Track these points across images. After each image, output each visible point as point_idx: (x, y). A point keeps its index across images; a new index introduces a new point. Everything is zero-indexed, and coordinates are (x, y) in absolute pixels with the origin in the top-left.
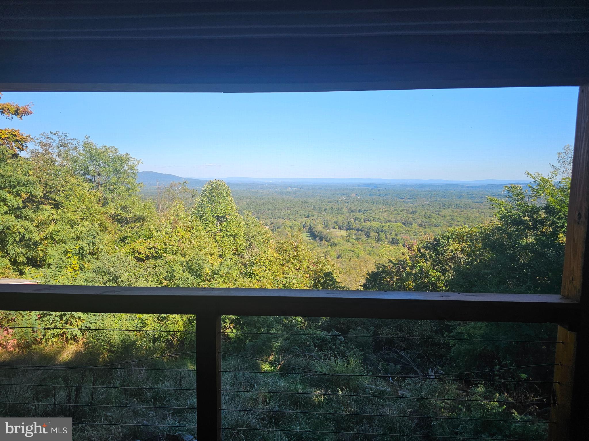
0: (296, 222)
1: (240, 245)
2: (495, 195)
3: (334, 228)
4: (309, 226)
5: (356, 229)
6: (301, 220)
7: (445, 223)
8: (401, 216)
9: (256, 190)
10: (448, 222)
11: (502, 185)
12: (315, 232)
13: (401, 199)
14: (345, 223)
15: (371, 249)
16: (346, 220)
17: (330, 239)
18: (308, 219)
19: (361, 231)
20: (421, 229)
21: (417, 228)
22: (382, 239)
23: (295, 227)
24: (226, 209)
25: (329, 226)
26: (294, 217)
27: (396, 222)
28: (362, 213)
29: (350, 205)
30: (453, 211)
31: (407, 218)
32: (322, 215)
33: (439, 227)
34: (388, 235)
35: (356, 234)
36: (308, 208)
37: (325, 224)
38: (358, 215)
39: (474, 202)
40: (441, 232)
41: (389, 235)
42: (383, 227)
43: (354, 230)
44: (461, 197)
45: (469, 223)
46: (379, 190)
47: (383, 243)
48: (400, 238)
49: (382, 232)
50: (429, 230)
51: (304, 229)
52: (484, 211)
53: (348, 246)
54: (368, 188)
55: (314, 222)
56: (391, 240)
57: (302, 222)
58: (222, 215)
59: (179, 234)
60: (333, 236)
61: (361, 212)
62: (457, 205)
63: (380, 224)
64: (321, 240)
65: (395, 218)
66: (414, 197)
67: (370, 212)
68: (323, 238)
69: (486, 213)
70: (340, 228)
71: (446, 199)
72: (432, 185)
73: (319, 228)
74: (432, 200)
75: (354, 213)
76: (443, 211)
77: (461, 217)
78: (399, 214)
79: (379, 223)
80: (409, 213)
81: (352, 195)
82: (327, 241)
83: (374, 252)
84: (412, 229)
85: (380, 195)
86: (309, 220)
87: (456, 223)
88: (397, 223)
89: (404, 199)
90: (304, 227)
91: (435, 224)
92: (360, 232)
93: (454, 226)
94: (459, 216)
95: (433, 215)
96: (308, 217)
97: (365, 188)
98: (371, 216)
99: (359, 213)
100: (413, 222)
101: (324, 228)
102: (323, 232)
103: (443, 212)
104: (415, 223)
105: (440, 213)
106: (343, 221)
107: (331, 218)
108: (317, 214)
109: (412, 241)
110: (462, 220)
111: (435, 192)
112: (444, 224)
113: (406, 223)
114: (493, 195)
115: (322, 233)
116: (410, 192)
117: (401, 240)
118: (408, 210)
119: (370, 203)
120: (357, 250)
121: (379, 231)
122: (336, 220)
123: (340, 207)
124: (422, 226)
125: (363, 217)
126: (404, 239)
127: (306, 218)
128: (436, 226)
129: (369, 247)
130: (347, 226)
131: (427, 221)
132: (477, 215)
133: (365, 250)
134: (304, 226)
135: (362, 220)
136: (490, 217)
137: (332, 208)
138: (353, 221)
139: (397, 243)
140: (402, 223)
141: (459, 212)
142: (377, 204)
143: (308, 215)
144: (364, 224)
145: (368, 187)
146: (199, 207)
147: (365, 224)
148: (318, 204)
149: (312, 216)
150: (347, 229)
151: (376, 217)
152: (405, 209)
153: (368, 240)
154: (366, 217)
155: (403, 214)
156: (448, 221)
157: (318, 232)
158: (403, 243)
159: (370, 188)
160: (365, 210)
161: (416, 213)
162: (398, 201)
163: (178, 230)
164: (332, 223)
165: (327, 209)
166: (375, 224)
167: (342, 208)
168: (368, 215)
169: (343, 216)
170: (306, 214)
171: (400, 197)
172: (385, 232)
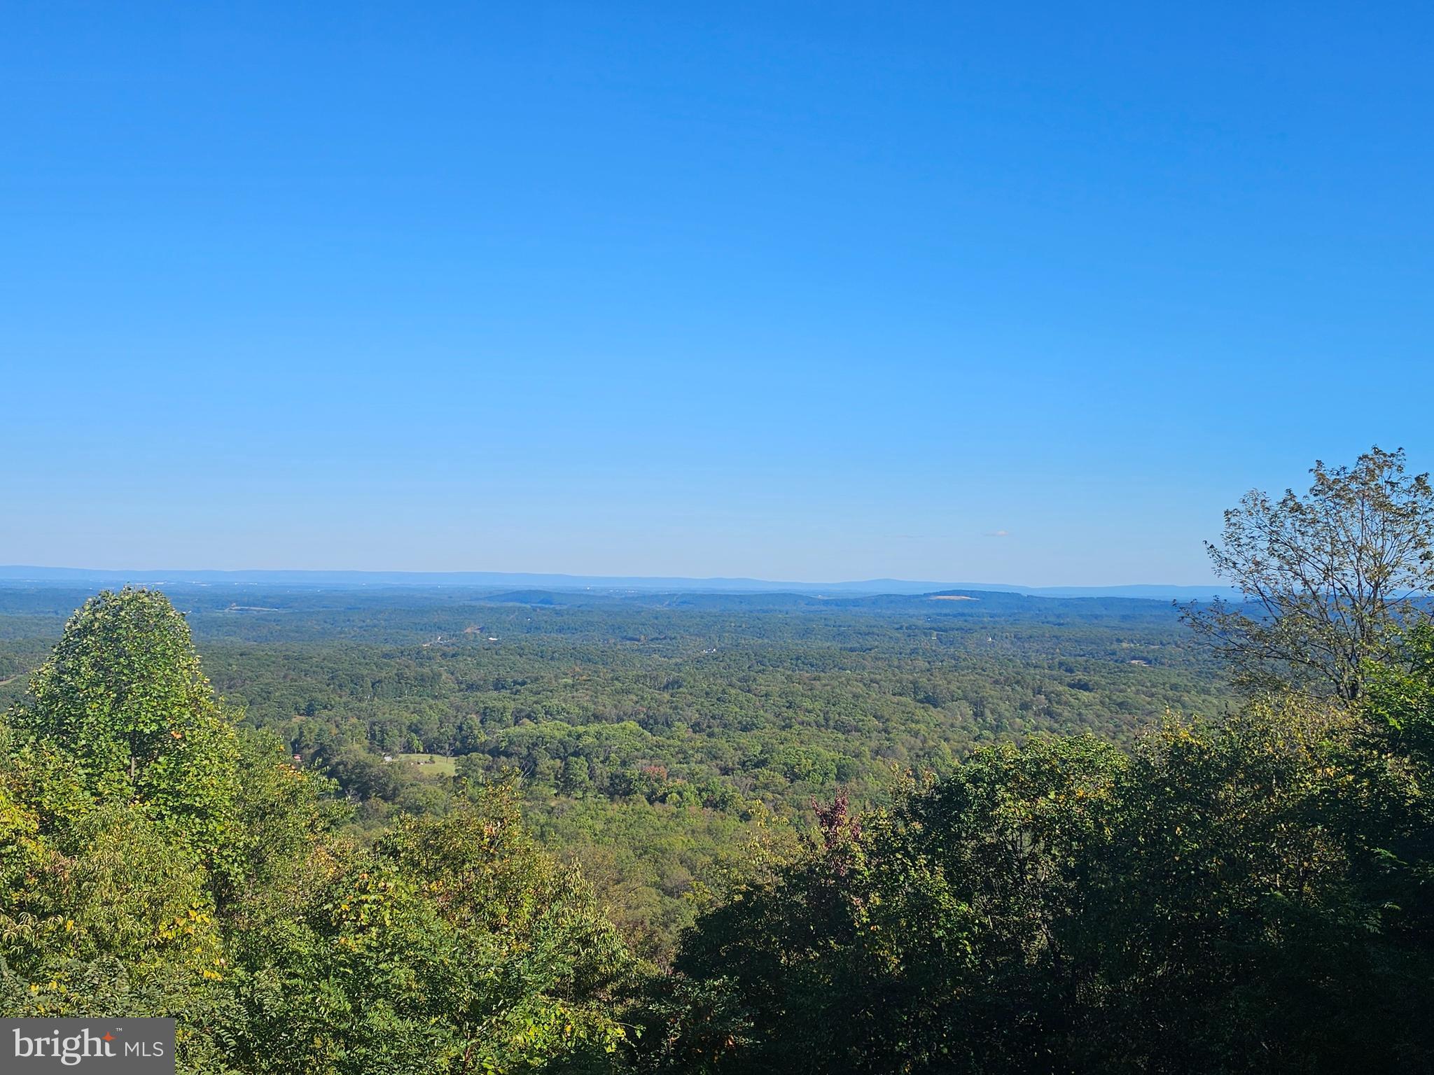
2: (901, 628)
3: (409, 749)
4: (316, 748)
5: (487, 749)
7: (770, 716)
8: (635, 698)
11: (917, 596)
12: (341, 767)
13: (628, 642)
14: (450, 730)
15: (543, 819)
16: (452, 720)
17: (395, 789)
18: (310, 719)
19: (508, 755)
20: (700, 740)
21: (686, 736)
22: (580, 779)
24: (174, 705)
25: (387, 743)
27: (620, 720)
28: (506, 693)
29: (462, 666)
30: (789, 678)
31: (654, 705)
32: (364, 705)
33: (755, 732)
34: (600, 769)
35: (488, 769)
36: (309, 679)
37: (373, 736)
38: (491, 698)
39: (845, 649)
40: (760, 748)
41: (600, 765)
42: (579, 737)
43: (483, 753)
44: (806, 633)
45: (839, 714)
46: (558, 613)
47: (580, 794)
48: (637, 773)
49: (576, 754)
50: (724, 740)
51: (297, 757)
52: (878, 677)
54: (524, 605)
55: (335, 731)
56: (607, 783)
57: (287, 732)
58: (154, 727)
60: (408, 778)
61: (503, 687)
62: (797, 659)
63: (570, 726)
64: (364, 797)
65: (616, 707)
66: (670, 633)
67: (533, 687)
68: (372, 787)
70: (430, 749)
71: (766, 641)
72: (721, 597)
73: (356, 750)
74: (723, 645)
75: (479, 694)
76: (761, 679)
77: (814, 698)
78: (628, 692)
79: (565, 725)
80: (659, 689)
81: (469, 630)
82: (385, 799)
83: (555, 827)
84: (671, 742)
85: (560, 630)
86: (314, 724)
87: (801, 717)
88: (623, 724)
89: (639, 640)
90: (295, 752)
91: (739, 723)
92: (503, 758)
94: (809, 693)
95: (733, 691)
96: (310, 712)
97: (511, 604)
98: (536, 702)
99: (495, 694)
100: (674, 716)
101: (371, 750)
102: (371, 766)
103: (763, 683)
104: (679, 720)
105: (753, 686)
106: (441, 723)
107: (396, 714)
108: (344, 699)
109: (674, 781)
110: (818, 705)
111: (732, 619)
112: (767, 721)
113: (651, 721)
114: (897, 626)
115: (367, 770)
116: (657, 618)
117: (641, 779)
118: (656, 678)
119: (532, 657)
121: (567, 752)
122: (415, 718)
123: (426, 670)
124: (701, 730)
125: (511, 706)
126: (649, 778)
127: (303, 718)
128: (745, 729)
129: (537, 811)
130: (455, 739)
131: (717, 712)
132: (859, 689)
134: (296, 747)
135: (508, 716)
136: (894, 695)
137: (400, 676)
138: (475, 719)
139: (628, 792)
140: (639, 722)
141: (807, 682)
142: (552, 659)
143: (310, 705)
144: (514, 730)
145: (521, 602)
147: (517, 729)
148: (346, 666)
149: (325, 708)
150: (456, 753)
151: (554, 702)
152: (644, 676)
153: (533, 788)
154: (520, 706)
155: (640, 693)
156: (777, 710)
157: (350, 767)
158: (646, 790)
159: (528, 606)
160: (515, 683)
161: (679, 687)
162: (619, 647)
164: (401, 731)
165: (379, 681)
166: (553, 729)
167: (436, 677)
168: (526, 698)
169: (439, 703)
170: (300, 700)
171: (625, 634)
172: (586, 756)
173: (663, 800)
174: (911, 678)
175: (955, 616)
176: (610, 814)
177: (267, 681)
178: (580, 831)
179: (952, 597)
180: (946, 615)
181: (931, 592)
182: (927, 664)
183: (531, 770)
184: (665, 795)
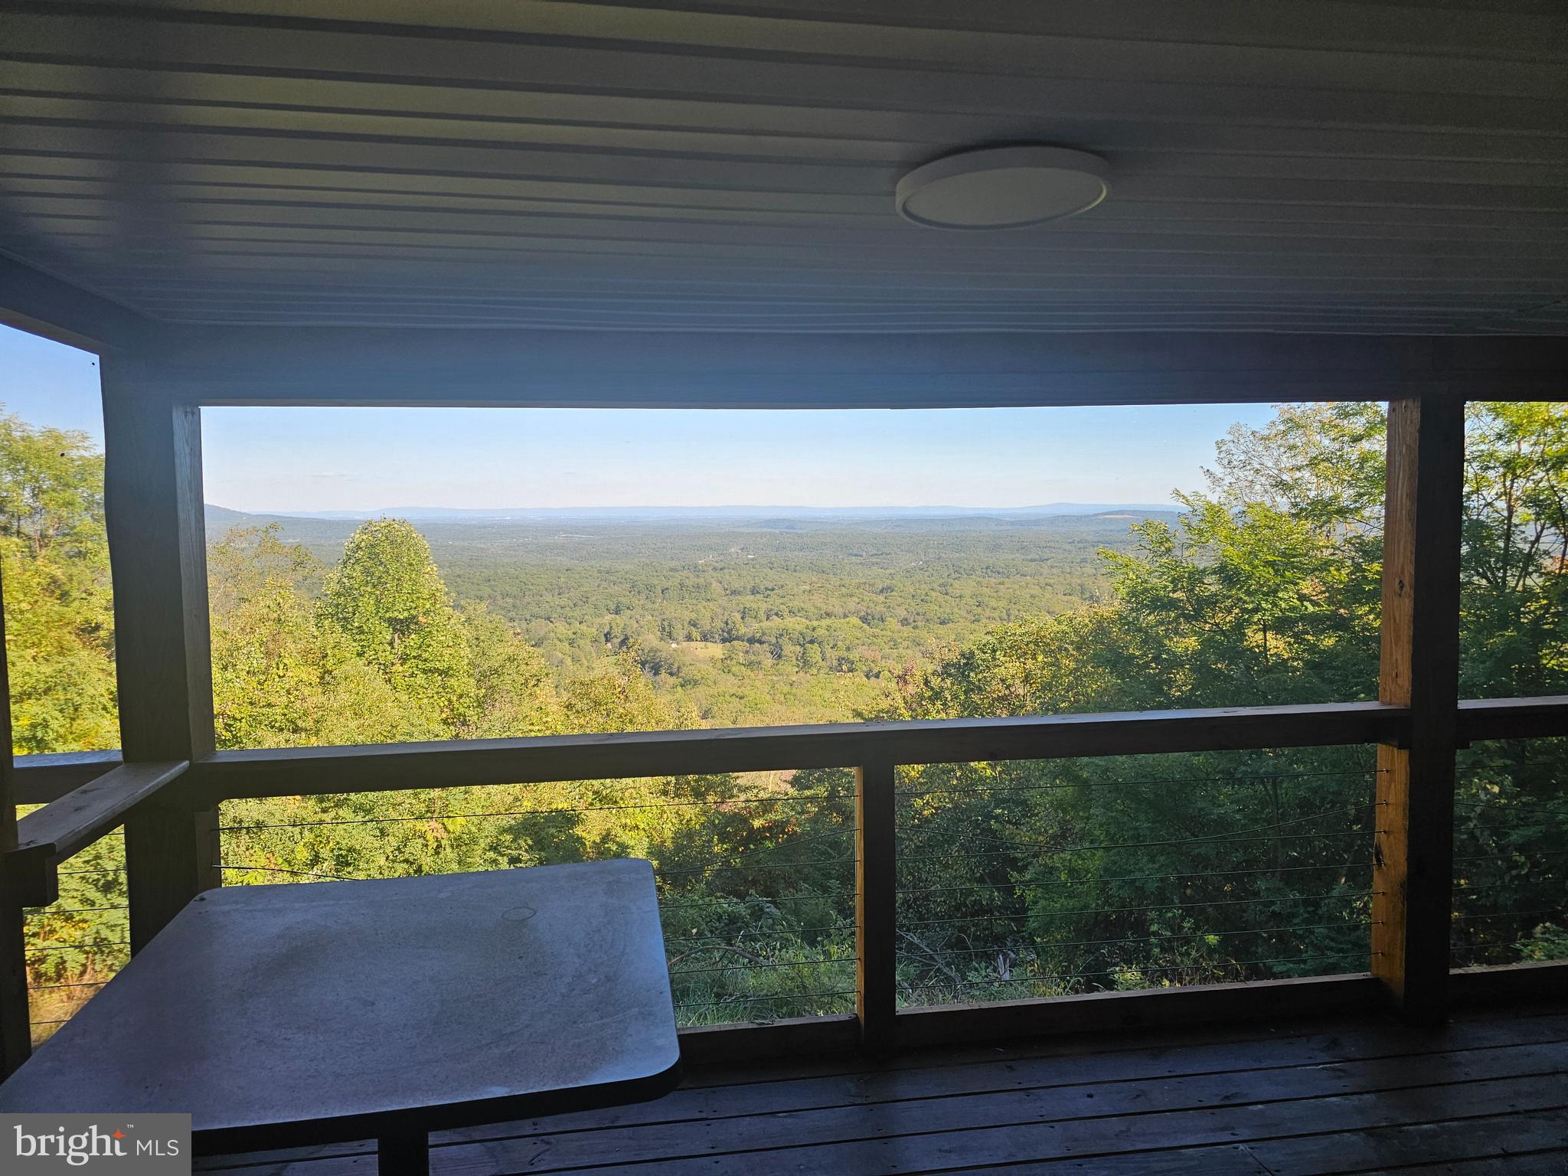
0: (583, 627)
1: (461, 696)
2: (1073, 542)
3: (689, 638)
4: (622, 637)
5: (746, 638)
6: (598, 620)
7: (963, 613)
8: (857, 600)
9: (466, 544)
10: (969, 612)
11: (1088, 516)
13: (853, 558)
14: (719, 624)
15: (786, 689)
16: (720, 617)
17: (679, 668)
18: (617, 616)
19: (761, 642)
20: (907, 631)
21: (896, 628)
22: (814, 661)
23: (581, 642)
24: (418, 598)
25: (674, 635)
26: (577, 613)
27: (845, 616)
28: (760, 597)
29: (727, 577)
30: (979, 583)
31: (871, 605)
32: (656, 606)
33: (951, 624)
34: (830, 653)
35: (747, 652)
36: (616, 587)
37: (664, 629)
38: (749, 601)
39: (1028, 560)
40: (954, 637)
41: (830, 650)
42: (814, 629)
43: (743, 641)
44: (996, 548)
45: (1019, 611)
46: (800, 536)
47: (815, 671)
48: (858, 656)
49: (812, 642)
50: (927, 631)
51: (609, 644)
52: (1052, 581)
53: (728, 684)
54: (772, 530)
55: (635, 625)
56: (835, 663)
57: (601, 625)
58: (406, 614)
59: (291, 674)
60: (688, 660)
61: (758, 592)
62: (987, 568)
63: (807, 622)
64: (657, 673)
65: (842, 607)
66: (885, 550)
67: (780, 592)
68: (661, 666)
69: (1055, 586)
70: (705, 638)
71: (963, 554)
72: (927, 520)
73: (651, 639)
74: (928, 559)
75: (739, 597)
76: (956, 584)
77: (998, 599)
78: (851, 596)
79: (804, 620)
80: (876, 593)
82: (671, 674)
83: (796, 696)
84: (884, 633)
85: (801, 549)
86: (620, 620)
87: (988, 613)
88: (847, 619)
89: (861, 556)
90: (607, 641)
91: (939, 618)
92: (757, 645)
93: (984, 620)
94: (995, 594)
95: (934, 594)
96: (617, 612)
97: (764, 530)
98: (782, 604)
99: (751, 598)
100: (887, 614)
101: (661, 639)
102: (660, 651)
103: (957, 587)
104: (891, 616)
105: (950, 590)
106: (712, 619)
107: (679, 613)
108: (642, 602)
109: (887, 662)
110: (1003, 603)
111: (935, 538)
112: (961, 616)
113: (869, 617)
114: (1070, 541)
115: (659, 654)
116: (875, 539)
117: (860, 661)
118: (873, 585)
119: (780, 570)
120: (752, 694)
121: (807, 640)
122: (693, 616)
123: (701, 580)
124: (909, 624)
125: (764, 607)
126: (867, 660)
127: (613, 616)
128: (943, 623)
129: (781, 684)
130: (723, 631)
131: (920, 610)
132: (1036, 591)
133: (772, 692)
134: (608, 637)
135: (762, 613)
136: (1065, 595)
137: (681, 585)
138: (738, 616)
139: (851, 671)
140: (860, 618)
141: (993, 585)
142: (795, 571)
143: (618, 606)
144: (765, 624)
145: (772, 528)
146: (338, 594)
147: (768, 624)
148: (643, 577)
149: (628, 608)
150: (724, 641)
151: (796, 604)
152: (865, 583)
153: (779, 666)
154: (770, 607)
155: (861, 596)
156: (969, 608)
157: (646, 651)
158: (865, 669)
159: (777, 531)
160: (767, 589)
161: (891, 591)
162: (847, 561)
163: (285, 661)
164: (683, 625)
165: (667, 589)
166: (796, 624)
167: (708, 585)
168: (775, 602)
169: (711, 604)
170: (610, 603)
171: (851, 551)
172: (819, 644)
173: (877, 676)
174: (1079, 582)
175: (1118, 531)
176: (835, 686)
177: (585, 589)
178: (813, 698)
179: (1116, 516)
180: (1111, 531)
181: (1100, 512)
182: (1094, 570)
183: (778, 655)
184: (880, 672)
